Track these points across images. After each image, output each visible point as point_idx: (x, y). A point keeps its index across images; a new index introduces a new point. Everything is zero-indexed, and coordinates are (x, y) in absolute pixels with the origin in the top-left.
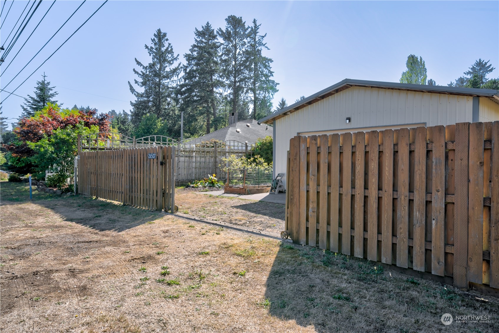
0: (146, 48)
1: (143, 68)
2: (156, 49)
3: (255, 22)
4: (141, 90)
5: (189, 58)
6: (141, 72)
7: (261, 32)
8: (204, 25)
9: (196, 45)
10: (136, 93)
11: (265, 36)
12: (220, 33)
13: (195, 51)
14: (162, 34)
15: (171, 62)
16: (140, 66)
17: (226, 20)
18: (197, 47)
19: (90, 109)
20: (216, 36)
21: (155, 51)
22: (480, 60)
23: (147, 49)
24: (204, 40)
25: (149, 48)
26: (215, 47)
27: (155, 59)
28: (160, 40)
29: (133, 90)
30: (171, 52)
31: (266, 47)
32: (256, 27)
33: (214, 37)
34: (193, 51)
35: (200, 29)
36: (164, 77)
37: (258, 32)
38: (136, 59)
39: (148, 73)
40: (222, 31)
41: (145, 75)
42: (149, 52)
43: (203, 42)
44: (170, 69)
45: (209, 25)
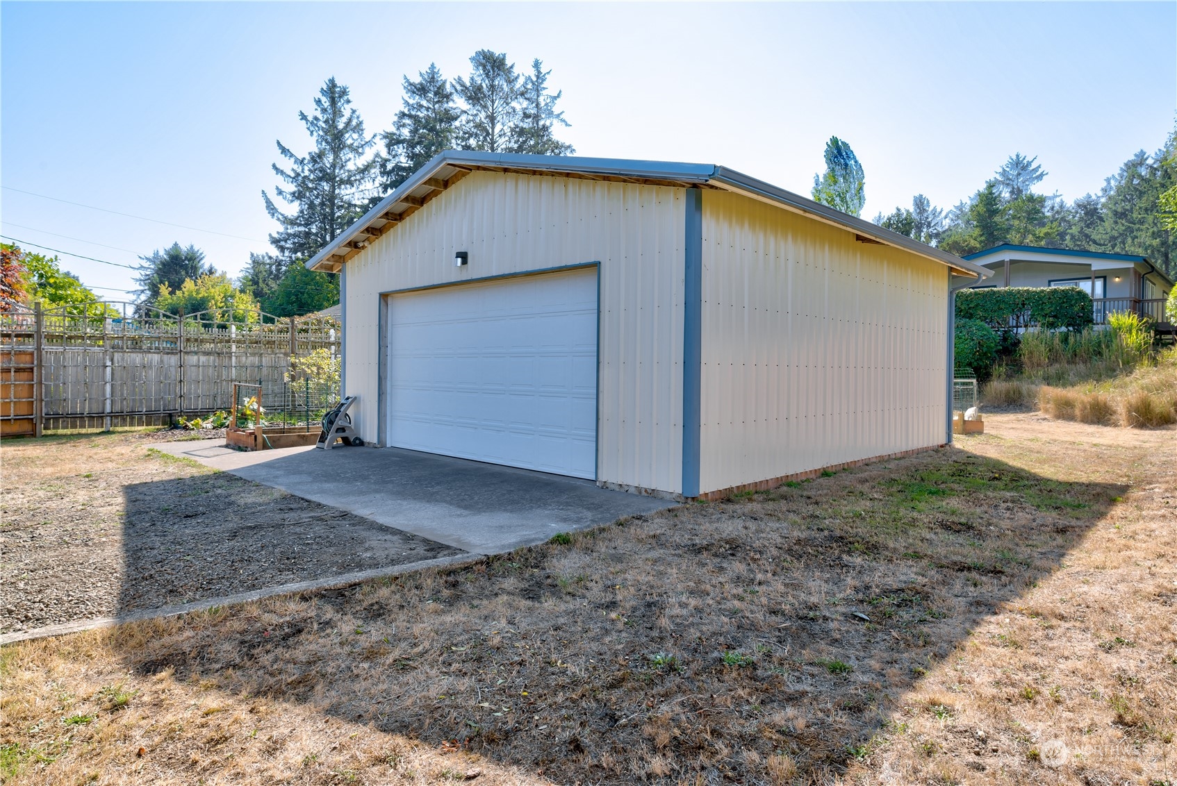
0: (301, 119)
1: (295, 162)
2: (326, 122)
3: (537, 65)
4: (293, 209)
5: (392, 141)
6: (293, 170)
7: (550, 87)
8: (425, 69)
9: (407, 112)
10: (280, 217)
11: (558, 96)
12: (459, 88)
13: (404, 125)
14: (338, 89)
15: (360, 150)
16: (288, 158)
17: (472, 59)
18: (410, 116)
19: (196, 250)
20: (451, 94)
21: (324, 125)
22: (1018, 156)
23: (304, 121)
24: (424, 103)
25: (310, 118)
26: (449, 117)
27: (324, 143)
28: (333, 102)
29: (272, 209)
30: (359, 128)
31: (563, 121)
32: (540, 77)
33: (448, 97)
34: (401, 126)
35: (417, 80)
36: (342, 182)
37: (544, 88)
38: (278, 143)
39: (307, 173)
40: (463, 85)
41: (300, 178)
42: (308, 129)
43: (421, 106)
44: (355, 164)
45: (436, 70)
